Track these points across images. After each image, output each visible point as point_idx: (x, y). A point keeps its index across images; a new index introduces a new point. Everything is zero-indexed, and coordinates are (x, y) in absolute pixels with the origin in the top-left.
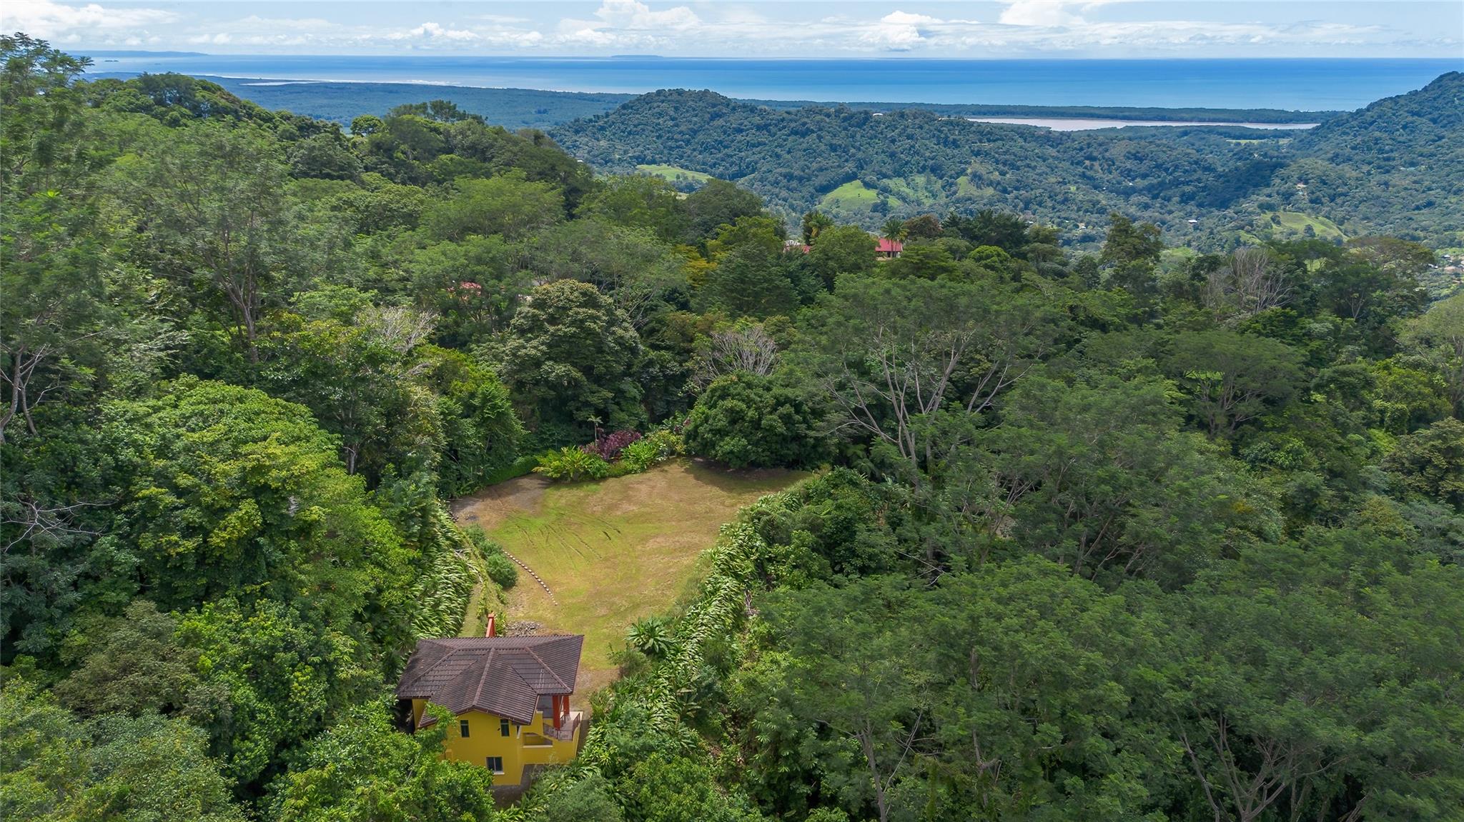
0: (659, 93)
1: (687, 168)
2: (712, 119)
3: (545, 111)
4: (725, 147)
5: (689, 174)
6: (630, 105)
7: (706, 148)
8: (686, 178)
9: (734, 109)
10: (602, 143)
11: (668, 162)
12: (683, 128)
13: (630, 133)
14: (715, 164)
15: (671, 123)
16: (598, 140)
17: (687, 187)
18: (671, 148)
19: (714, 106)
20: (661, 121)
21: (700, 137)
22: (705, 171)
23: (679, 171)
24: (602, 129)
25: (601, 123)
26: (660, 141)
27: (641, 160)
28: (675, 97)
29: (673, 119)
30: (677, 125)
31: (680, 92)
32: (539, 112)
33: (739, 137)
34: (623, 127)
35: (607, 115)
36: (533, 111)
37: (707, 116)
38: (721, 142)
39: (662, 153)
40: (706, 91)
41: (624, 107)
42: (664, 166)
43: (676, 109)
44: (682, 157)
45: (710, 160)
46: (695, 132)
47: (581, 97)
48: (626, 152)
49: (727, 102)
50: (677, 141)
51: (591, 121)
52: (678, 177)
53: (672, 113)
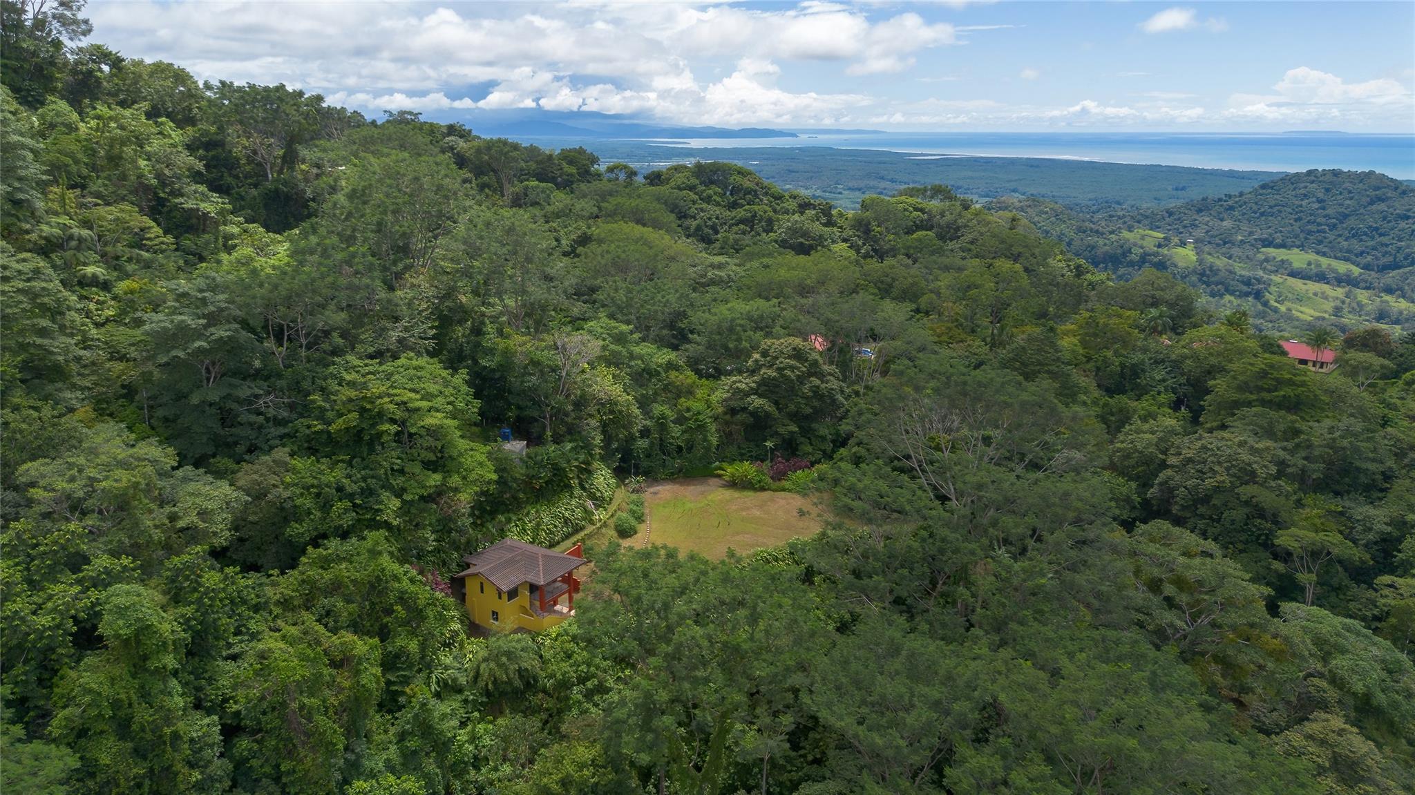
0: (1310, 173)
1: (1324, 254)
2: (1372, 203)
3: (1183, 189)
4: (1381, 235)
5: (1324, 261)
6: (1273, 185)
7: (1355, 235)
8: (1319, 265)
9: (1404, 193)
10: (1225, 223)
11: (1302, 247)
12: (1330, 211)
13: (1262, 214)
14: (1362, 253)
15: (1316, 205)
16: (1222, 220)
17: (1317, 275)
18: (1310, 233)
19: (1377, 188)
20: (1304, 203)
21: (1351, 222)
22: (1346, 259)
23: (1312, 256)
24: (1231, 208)
25: (1230, 203)
26: (1298, 224)
27: (1268, 243)
28: (1329, 177)
29: (1320, 201)
30: (1324, 208)
31: (1336, 173)
32: (1177, 189)
33: (1403, 224)
34: (1255, 207)
35: (1241, 194)
36: (1170, 188)
37: (1365, 200)
38: (1376, 229)
39: (1296, 236)
40: (1371, 173)
41: (1263, 187)
42: (1296, 250)
43: (1327, 190)
44: (1320, 242)
45: (1358, 247)
46: (1346, 216)
47: (1232, 174)
48: (1251, 233)
49: (1396, 185)
50: (1319, 224)
51: (1220, 200)
52: (1309, 264)
53: (1321, 195)
